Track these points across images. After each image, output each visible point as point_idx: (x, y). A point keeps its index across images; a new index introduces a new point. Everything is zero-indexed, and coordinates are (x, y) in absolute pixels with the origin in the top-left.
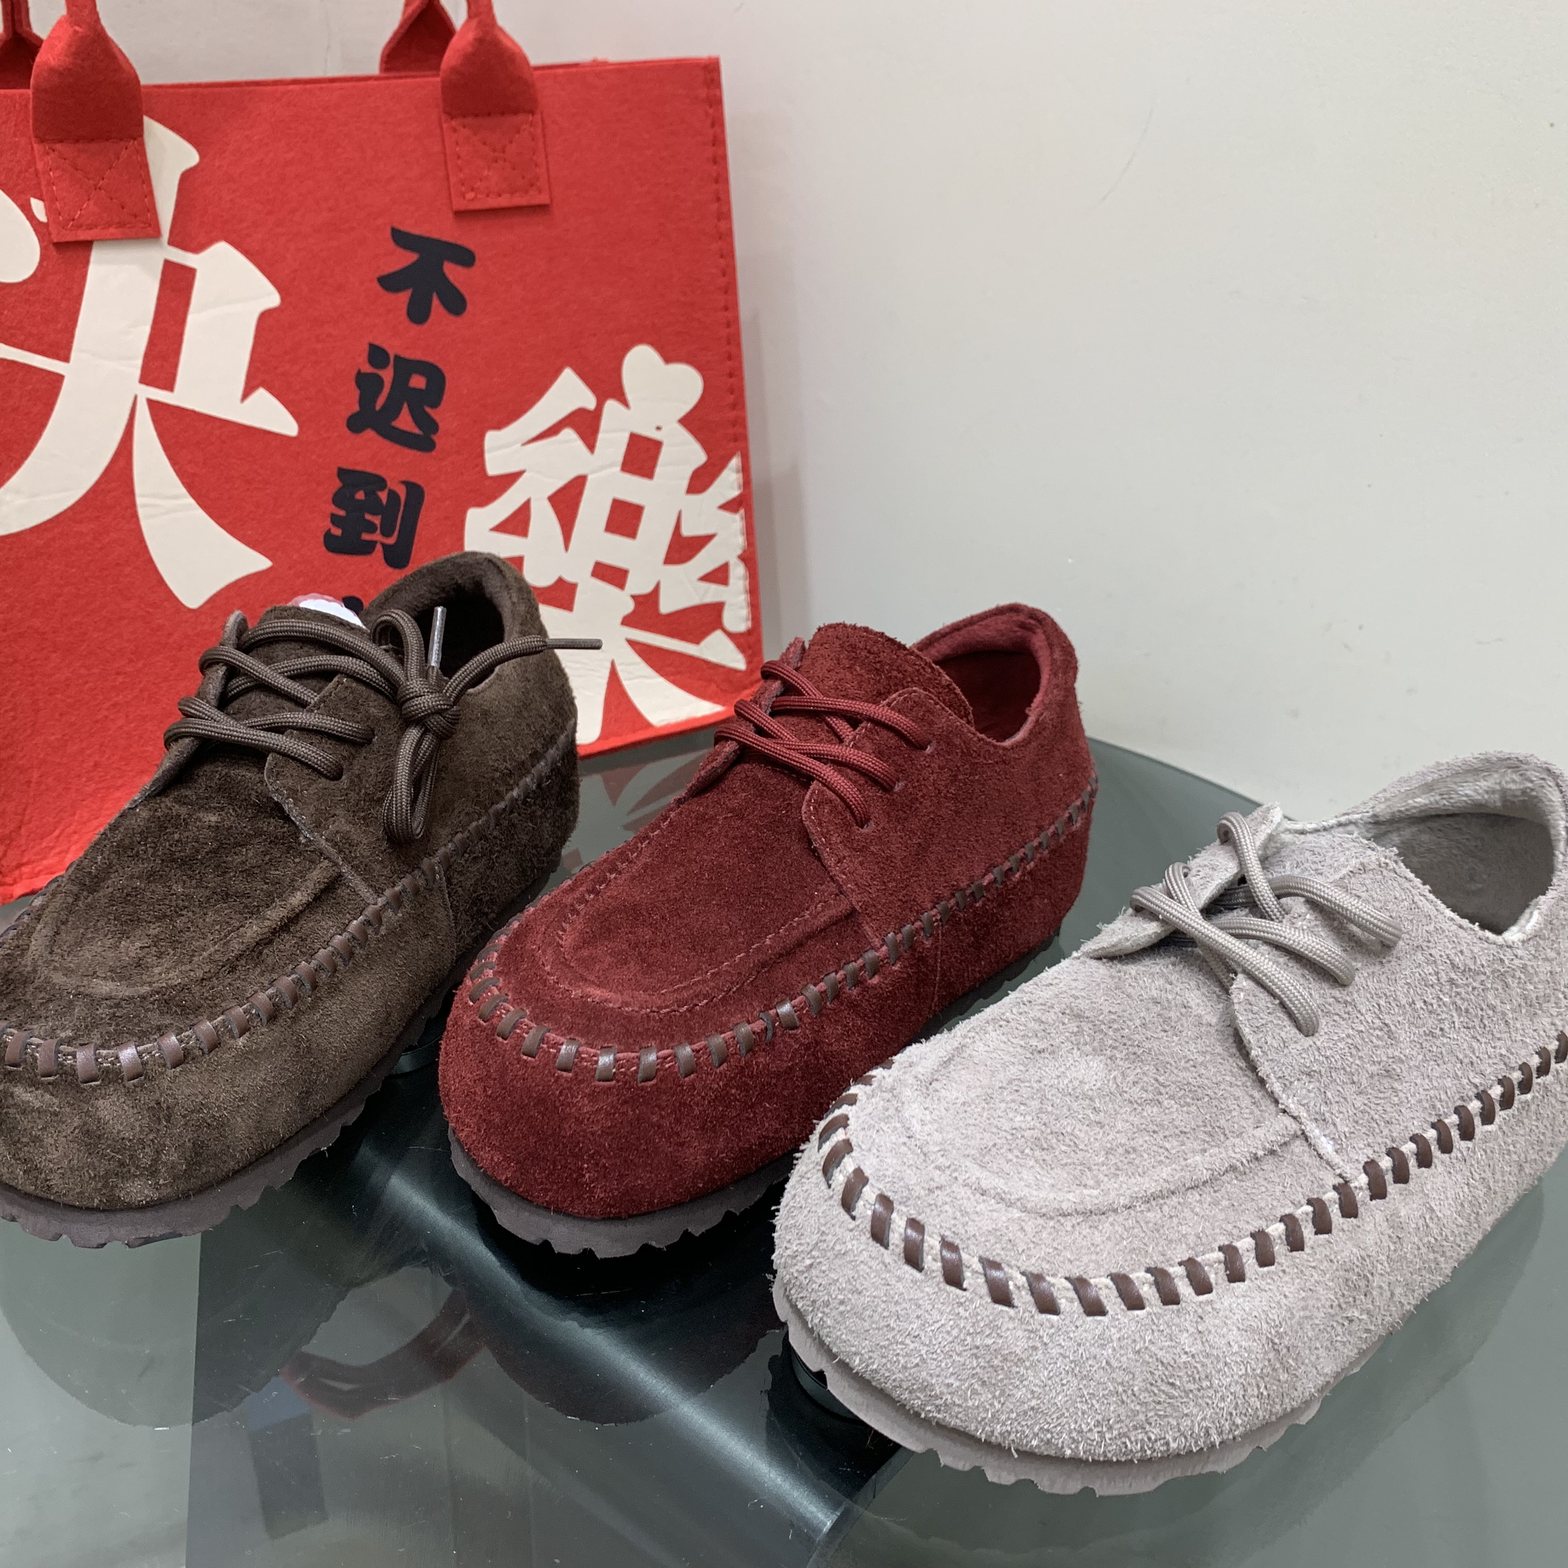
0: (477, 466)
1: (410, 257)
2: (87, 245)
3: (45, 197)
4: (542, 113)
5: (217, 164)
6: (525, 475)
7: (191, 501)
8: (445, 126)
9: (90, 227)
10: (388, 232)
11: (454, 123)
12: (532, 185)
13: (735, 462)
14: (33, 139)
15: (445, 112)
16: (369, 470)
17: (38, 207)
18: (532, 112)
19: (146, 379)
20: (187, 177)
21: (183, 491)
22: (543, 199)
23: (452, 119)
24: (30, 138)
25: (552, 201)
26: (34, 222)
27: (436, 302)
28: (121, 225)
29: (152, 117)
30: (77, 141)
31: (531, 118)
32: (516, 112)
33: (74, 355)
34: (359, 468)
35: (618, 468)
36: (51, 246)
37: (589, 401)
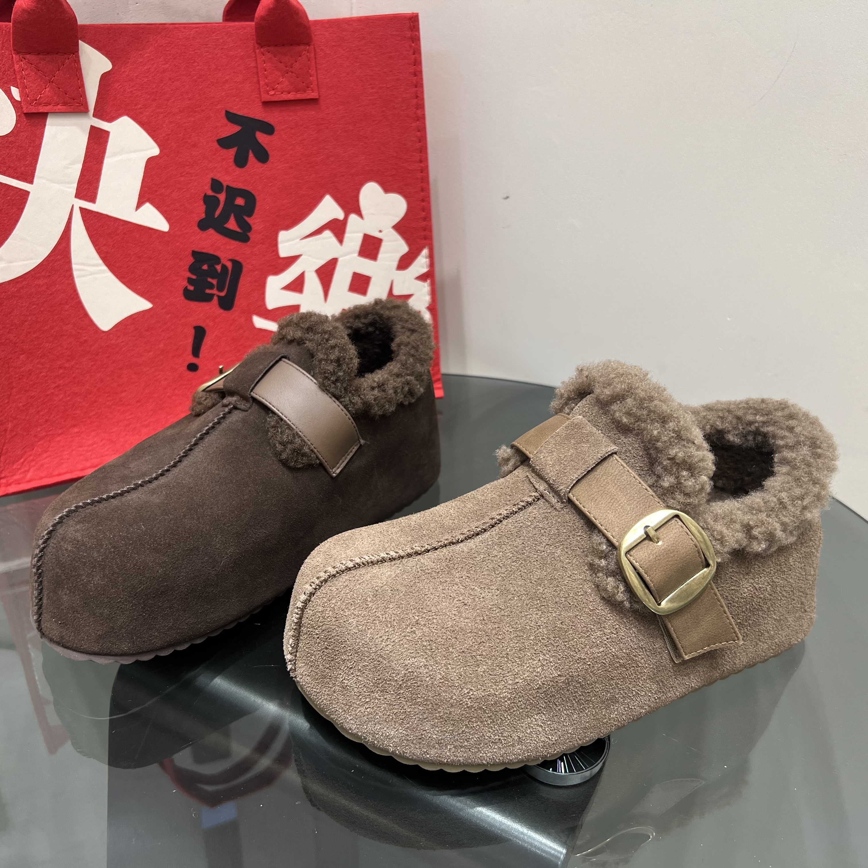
0: (273, 251)
1: (237, 129)
2: (44, 116)
3: (19, 86)
4: (314, 45)
5: (123, 70)
6: (302, 257)
7: (105, 268)
8: (257, 51)
9: (47, 104)
10: (223, 113)
11: (262, 50)
12: (308, 87)
13: (425, 252)
14: (13, 52)
15: (257, 43)
16: (211, 252)
17: (15, 92)
18: (308, 44)
19: (79, 195)
20: (105, 78)
21: (100, 262)
22: (314, 95)
23: (261, 47)
24: (11, 51)
25: (319, 96)
26: (12, 101)
27: (251, 155)
28: (65, 104)
29: (84, 41)
30: (39, 54)
31: (308, 48)
32: (298, 44)
33: (36, 180)
34: (204, 251)
35: (356, 255)
36: (23, 115)
37: (340, 214)
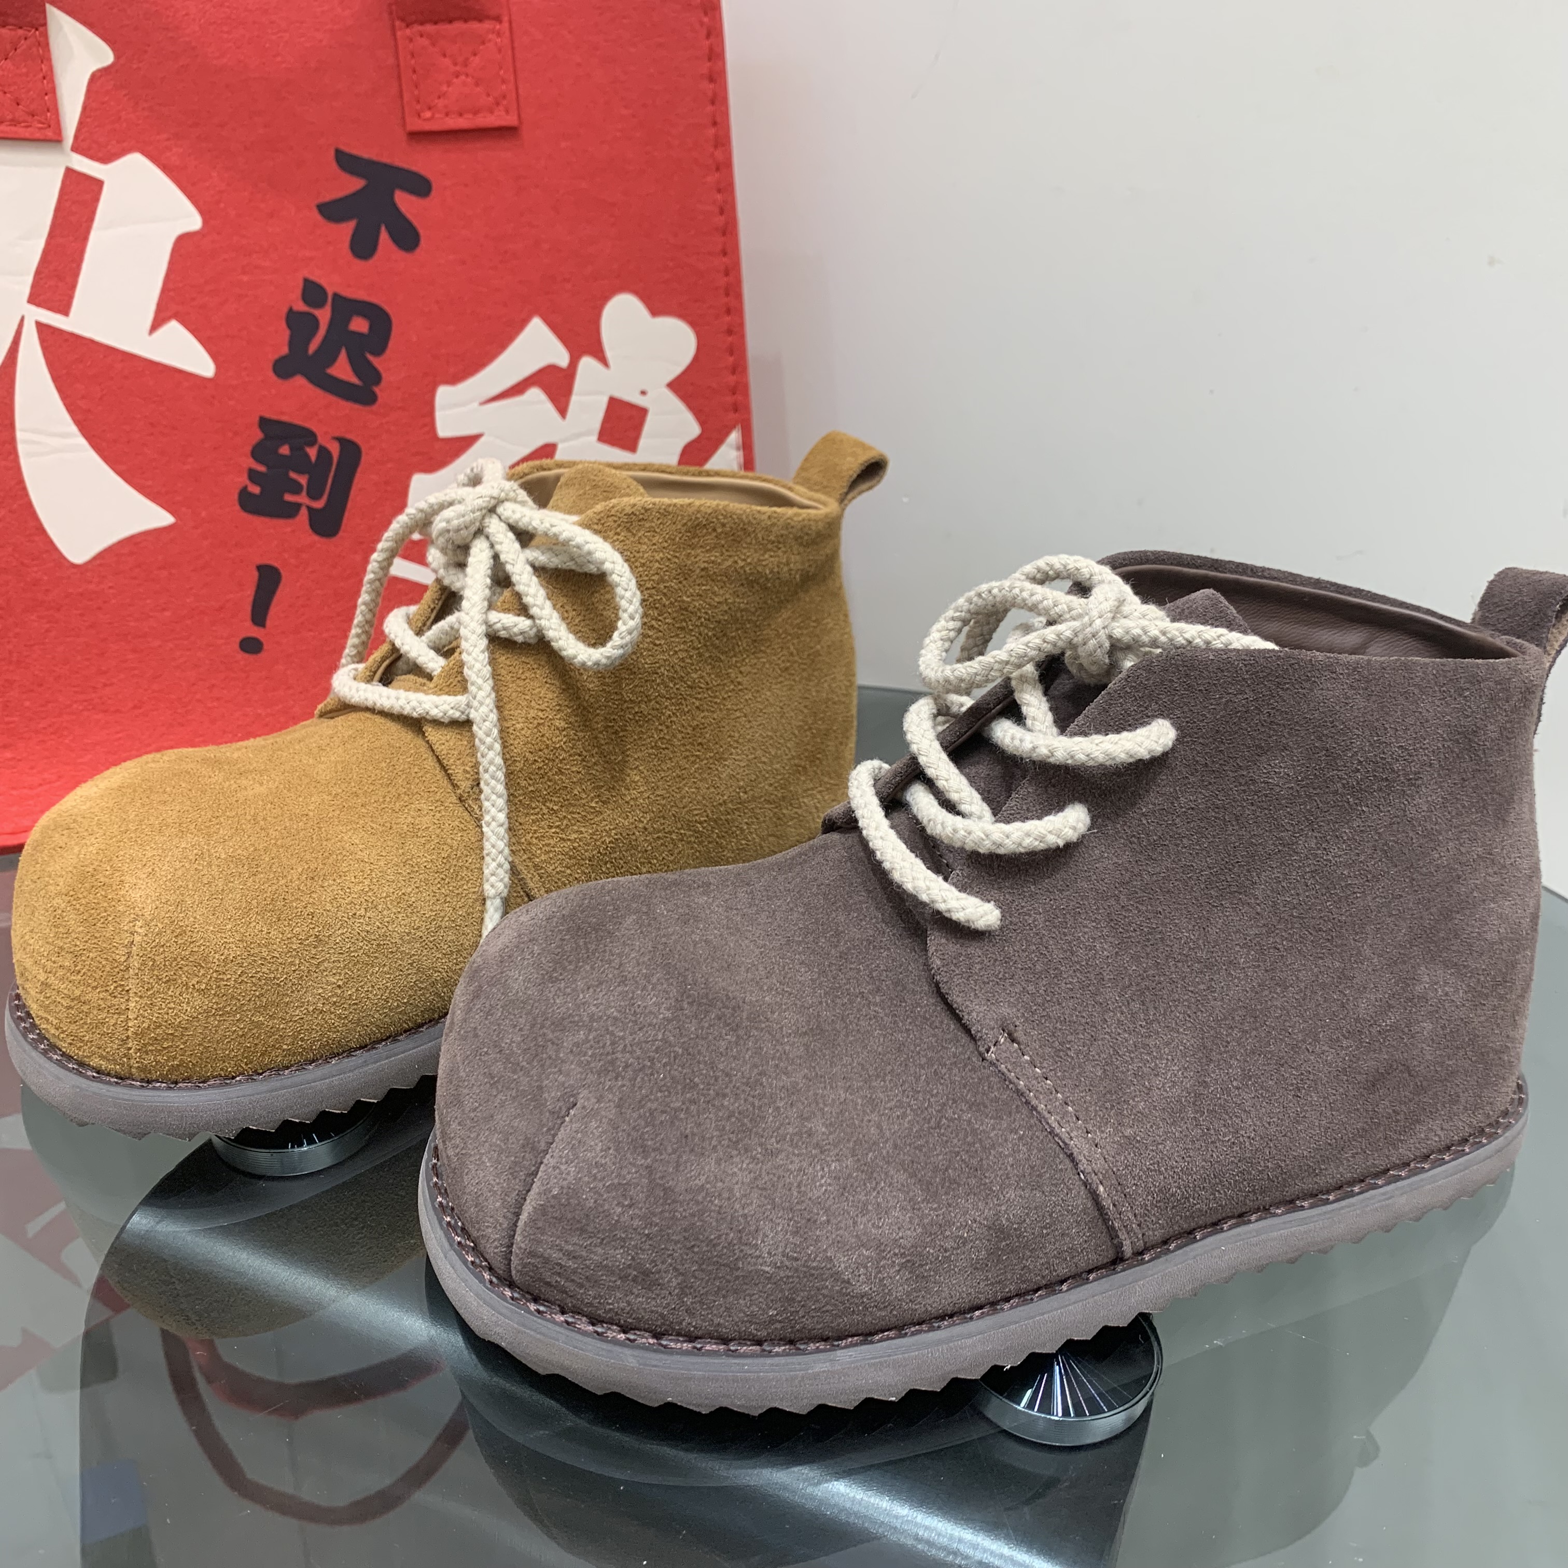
0: (425, 425)
1: (356, 184)
4: (510, 20)
5: (135, 66)
6: (482, 440)
7: (82, 441)
8: (399, 33)
10: (331, 154)
11: (408, 31)
12: (498, 104)
13: (734, 437)
15: (398, 17)
16: (297, 421)
18: (498, 19)
19: (35, 298)
20: (98, 80)
21: (74, 429)
22: (510, 120)
23: (408, 26)
25: (520, 122)
27: (384, 236)
28: (15, 123)
29: (57, 6)
31: (497, 26)
32: (480, 20)
34: (285, 418)
35: (594, 438)
37: (562, 358)
